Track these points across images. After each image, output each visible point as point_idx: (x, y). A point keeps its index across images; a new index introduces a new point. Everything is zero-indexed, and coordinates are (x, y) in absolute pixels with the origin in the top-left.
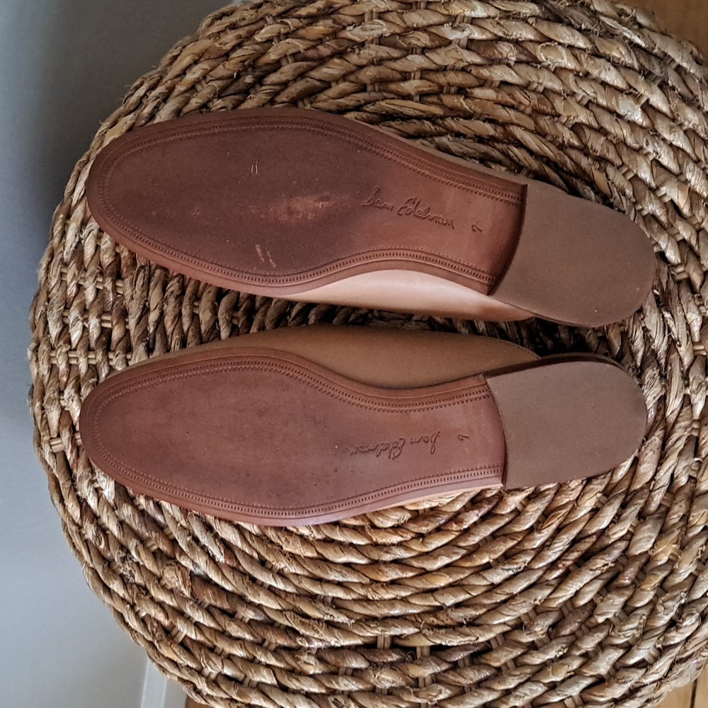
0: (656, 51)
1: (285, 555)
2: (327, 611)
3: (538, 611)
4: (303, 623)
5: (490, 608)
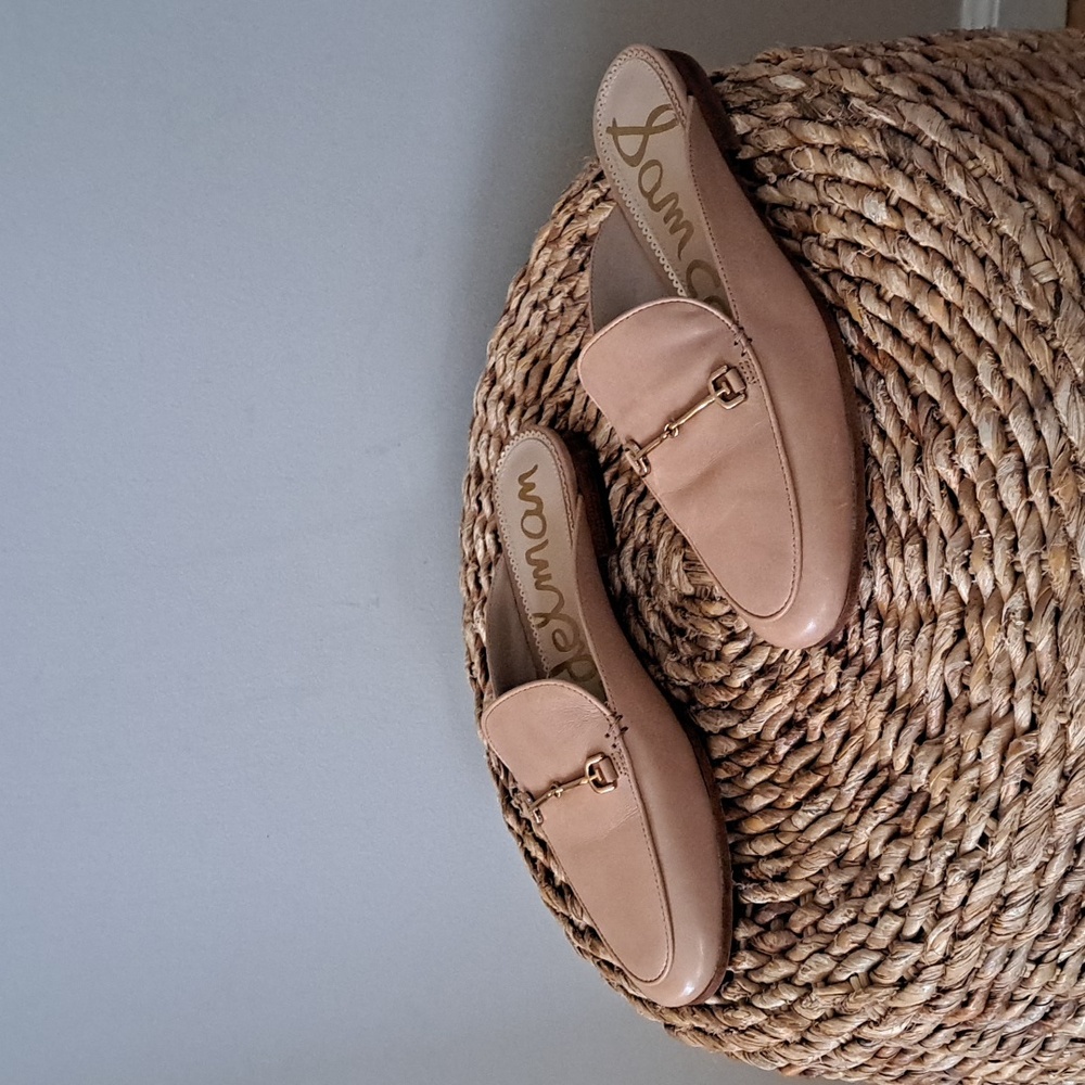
0: (905, 127)
5: (796, 860)
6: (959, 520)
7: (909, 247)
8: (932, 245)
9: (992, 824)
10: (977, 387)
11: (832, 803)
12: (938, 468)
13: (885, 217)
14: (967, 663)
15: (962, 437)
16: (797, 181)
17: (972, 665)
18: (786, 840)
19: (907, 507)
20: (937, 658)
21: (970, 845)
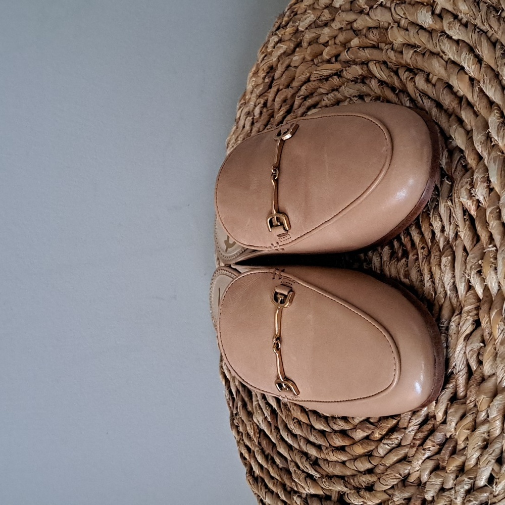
1: (293, 420)
6: (476, 238)
7: (446, 41)
8: (461, 38)
9: (496, 468)
10: (489, 137)
11: (401, 440)
12: (461, 199)
13: (431, 23)
14: (482, 344)
15: (478, 176)
16: (380, 8)
17: (485, 346)
18: (375, 462)
19: (443, 230)
20: (462, 339)
21: (482, 482)
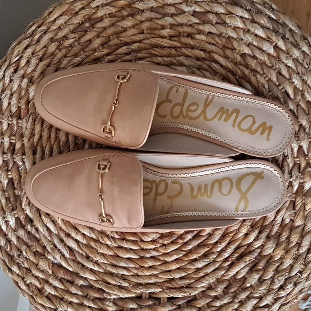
0: (280, 21)
2: (119, 281)
3: (219, 281)
4: (107, 287)
5: (196, 279)
7: (282, 64)
8: (291, 66)
9: (304, 267)
11: (215, 258)
13: (273, 52)
16: (229, 27)
18: (189, 272)
21: (294, 273)
